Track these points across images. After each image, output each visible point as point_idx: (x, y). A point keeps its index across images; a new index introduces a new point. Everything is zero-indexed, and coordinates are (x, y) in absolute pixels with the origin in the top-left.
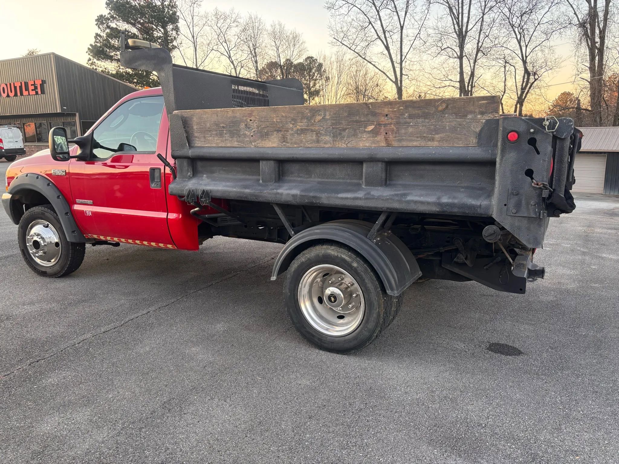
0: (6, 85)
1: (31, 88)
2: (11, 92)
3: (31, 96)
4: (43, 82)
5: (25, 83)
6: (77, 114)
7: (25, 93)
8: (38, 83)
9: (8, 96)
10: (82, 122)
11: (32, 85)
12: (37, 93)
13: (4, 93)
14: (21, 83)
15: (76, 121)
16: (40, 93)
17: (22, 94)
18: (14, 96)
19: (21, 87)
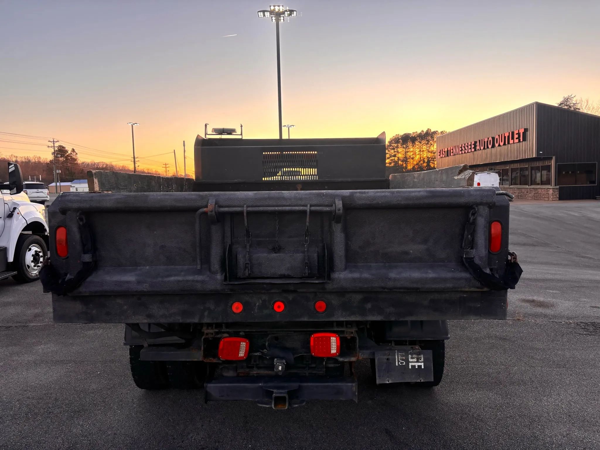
0: (499, 136)
1: (516, 136)
2: (502, 142)
3: (516, 144)
4: (526, 130)
5: (512, 132)
6: (554, 158)
7: (511, 141)
8: (522, 131)
9: (499, 145)
10: (558, 164)
11: (517, 134)
12: (519, 141)
13: (497, 143)
14: (509, 133)
15: (552, 164)
16: (521, 140)
17: (509, 143)
18: (503, 145)
19: (509, 137)
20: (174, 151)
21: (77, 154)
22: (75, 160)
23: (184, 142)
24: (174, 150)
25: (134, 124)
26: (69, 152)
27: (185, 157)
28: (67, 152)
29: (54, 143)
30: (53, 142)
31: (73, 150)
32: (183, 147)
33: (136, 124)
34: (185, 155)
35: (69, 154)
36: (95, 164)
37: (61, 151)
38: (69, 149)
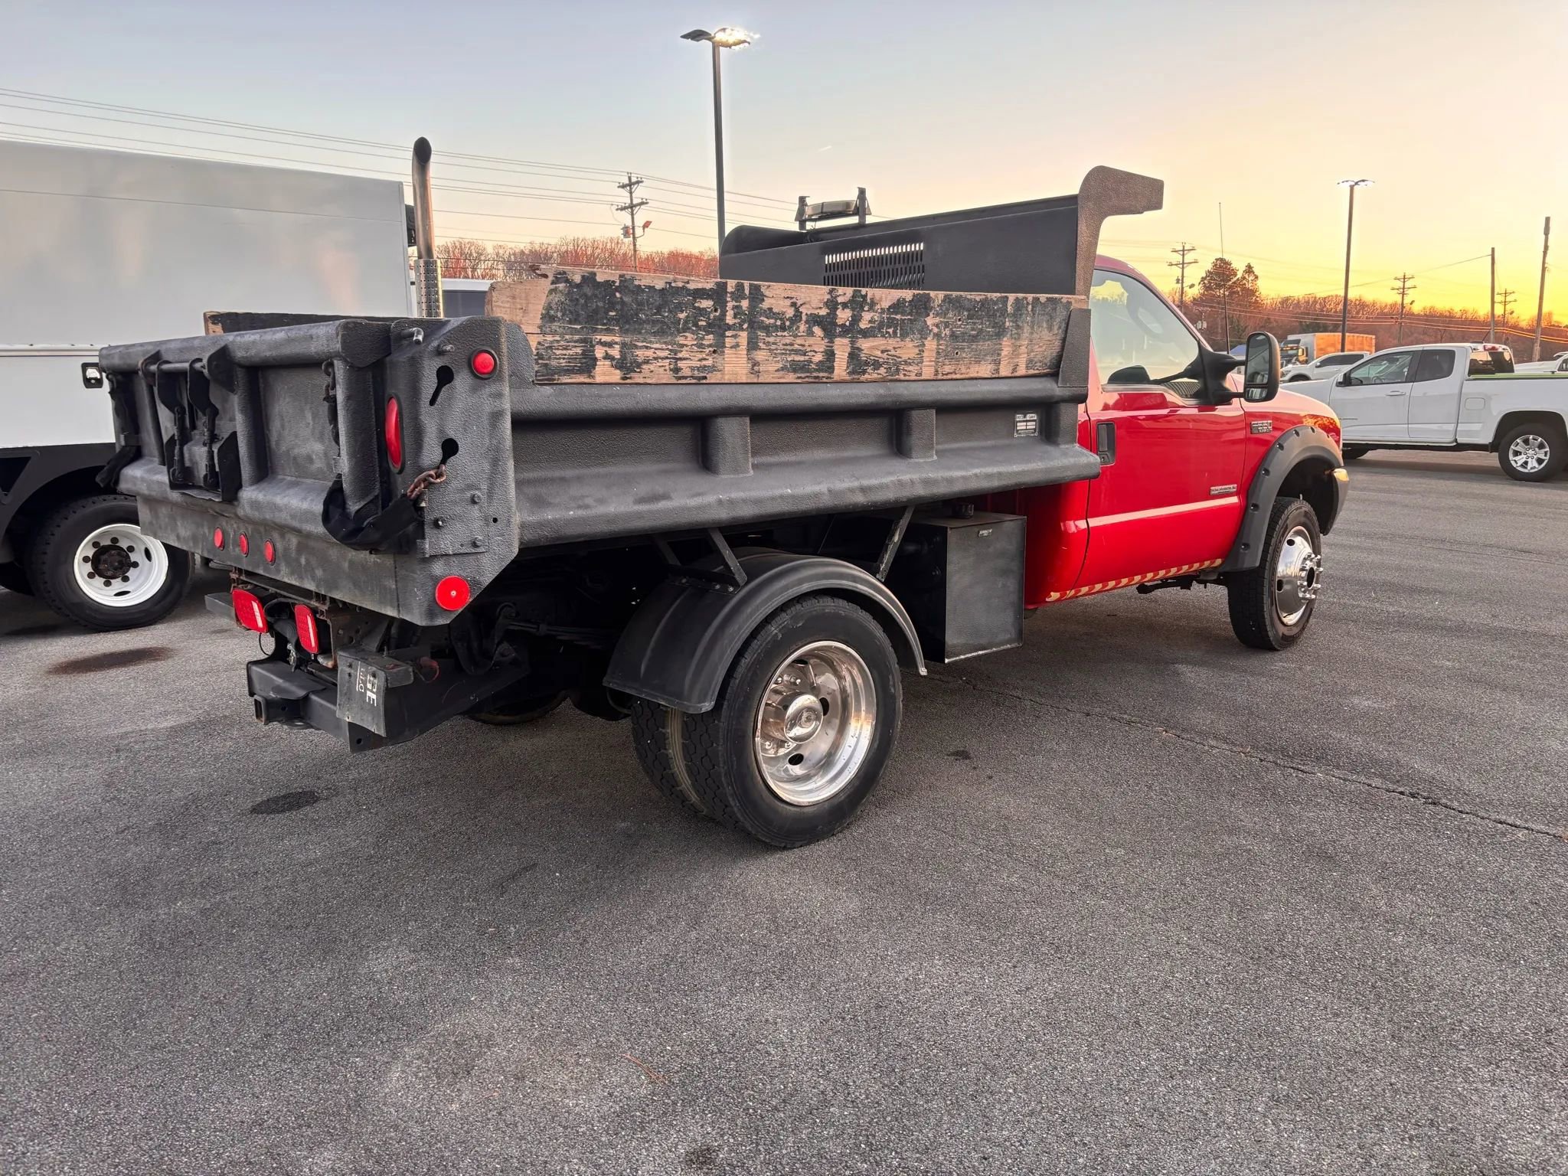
20: (1490, 253)
21: (1257, 277)
22: (1252, 292)
23: (1548, 220)
24: (1493, 249)
25: (1356, 183)
26: (1239, 275)
27: (1544, 269)
28: (1236, 275)
29: (1183, 255)
30: (1181, 253)
31: (1249, 269)
32: (1544, 236)
33: (1363, 181)
34: (1547, 260)
35: (1238, 279)
36: (1315, 302)
37: (1221, 271)
38: (1239, 266)
